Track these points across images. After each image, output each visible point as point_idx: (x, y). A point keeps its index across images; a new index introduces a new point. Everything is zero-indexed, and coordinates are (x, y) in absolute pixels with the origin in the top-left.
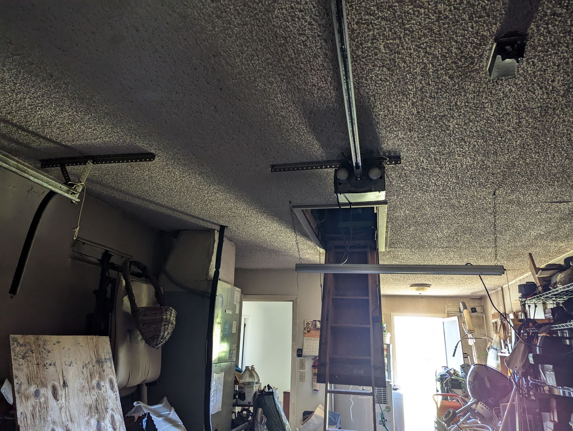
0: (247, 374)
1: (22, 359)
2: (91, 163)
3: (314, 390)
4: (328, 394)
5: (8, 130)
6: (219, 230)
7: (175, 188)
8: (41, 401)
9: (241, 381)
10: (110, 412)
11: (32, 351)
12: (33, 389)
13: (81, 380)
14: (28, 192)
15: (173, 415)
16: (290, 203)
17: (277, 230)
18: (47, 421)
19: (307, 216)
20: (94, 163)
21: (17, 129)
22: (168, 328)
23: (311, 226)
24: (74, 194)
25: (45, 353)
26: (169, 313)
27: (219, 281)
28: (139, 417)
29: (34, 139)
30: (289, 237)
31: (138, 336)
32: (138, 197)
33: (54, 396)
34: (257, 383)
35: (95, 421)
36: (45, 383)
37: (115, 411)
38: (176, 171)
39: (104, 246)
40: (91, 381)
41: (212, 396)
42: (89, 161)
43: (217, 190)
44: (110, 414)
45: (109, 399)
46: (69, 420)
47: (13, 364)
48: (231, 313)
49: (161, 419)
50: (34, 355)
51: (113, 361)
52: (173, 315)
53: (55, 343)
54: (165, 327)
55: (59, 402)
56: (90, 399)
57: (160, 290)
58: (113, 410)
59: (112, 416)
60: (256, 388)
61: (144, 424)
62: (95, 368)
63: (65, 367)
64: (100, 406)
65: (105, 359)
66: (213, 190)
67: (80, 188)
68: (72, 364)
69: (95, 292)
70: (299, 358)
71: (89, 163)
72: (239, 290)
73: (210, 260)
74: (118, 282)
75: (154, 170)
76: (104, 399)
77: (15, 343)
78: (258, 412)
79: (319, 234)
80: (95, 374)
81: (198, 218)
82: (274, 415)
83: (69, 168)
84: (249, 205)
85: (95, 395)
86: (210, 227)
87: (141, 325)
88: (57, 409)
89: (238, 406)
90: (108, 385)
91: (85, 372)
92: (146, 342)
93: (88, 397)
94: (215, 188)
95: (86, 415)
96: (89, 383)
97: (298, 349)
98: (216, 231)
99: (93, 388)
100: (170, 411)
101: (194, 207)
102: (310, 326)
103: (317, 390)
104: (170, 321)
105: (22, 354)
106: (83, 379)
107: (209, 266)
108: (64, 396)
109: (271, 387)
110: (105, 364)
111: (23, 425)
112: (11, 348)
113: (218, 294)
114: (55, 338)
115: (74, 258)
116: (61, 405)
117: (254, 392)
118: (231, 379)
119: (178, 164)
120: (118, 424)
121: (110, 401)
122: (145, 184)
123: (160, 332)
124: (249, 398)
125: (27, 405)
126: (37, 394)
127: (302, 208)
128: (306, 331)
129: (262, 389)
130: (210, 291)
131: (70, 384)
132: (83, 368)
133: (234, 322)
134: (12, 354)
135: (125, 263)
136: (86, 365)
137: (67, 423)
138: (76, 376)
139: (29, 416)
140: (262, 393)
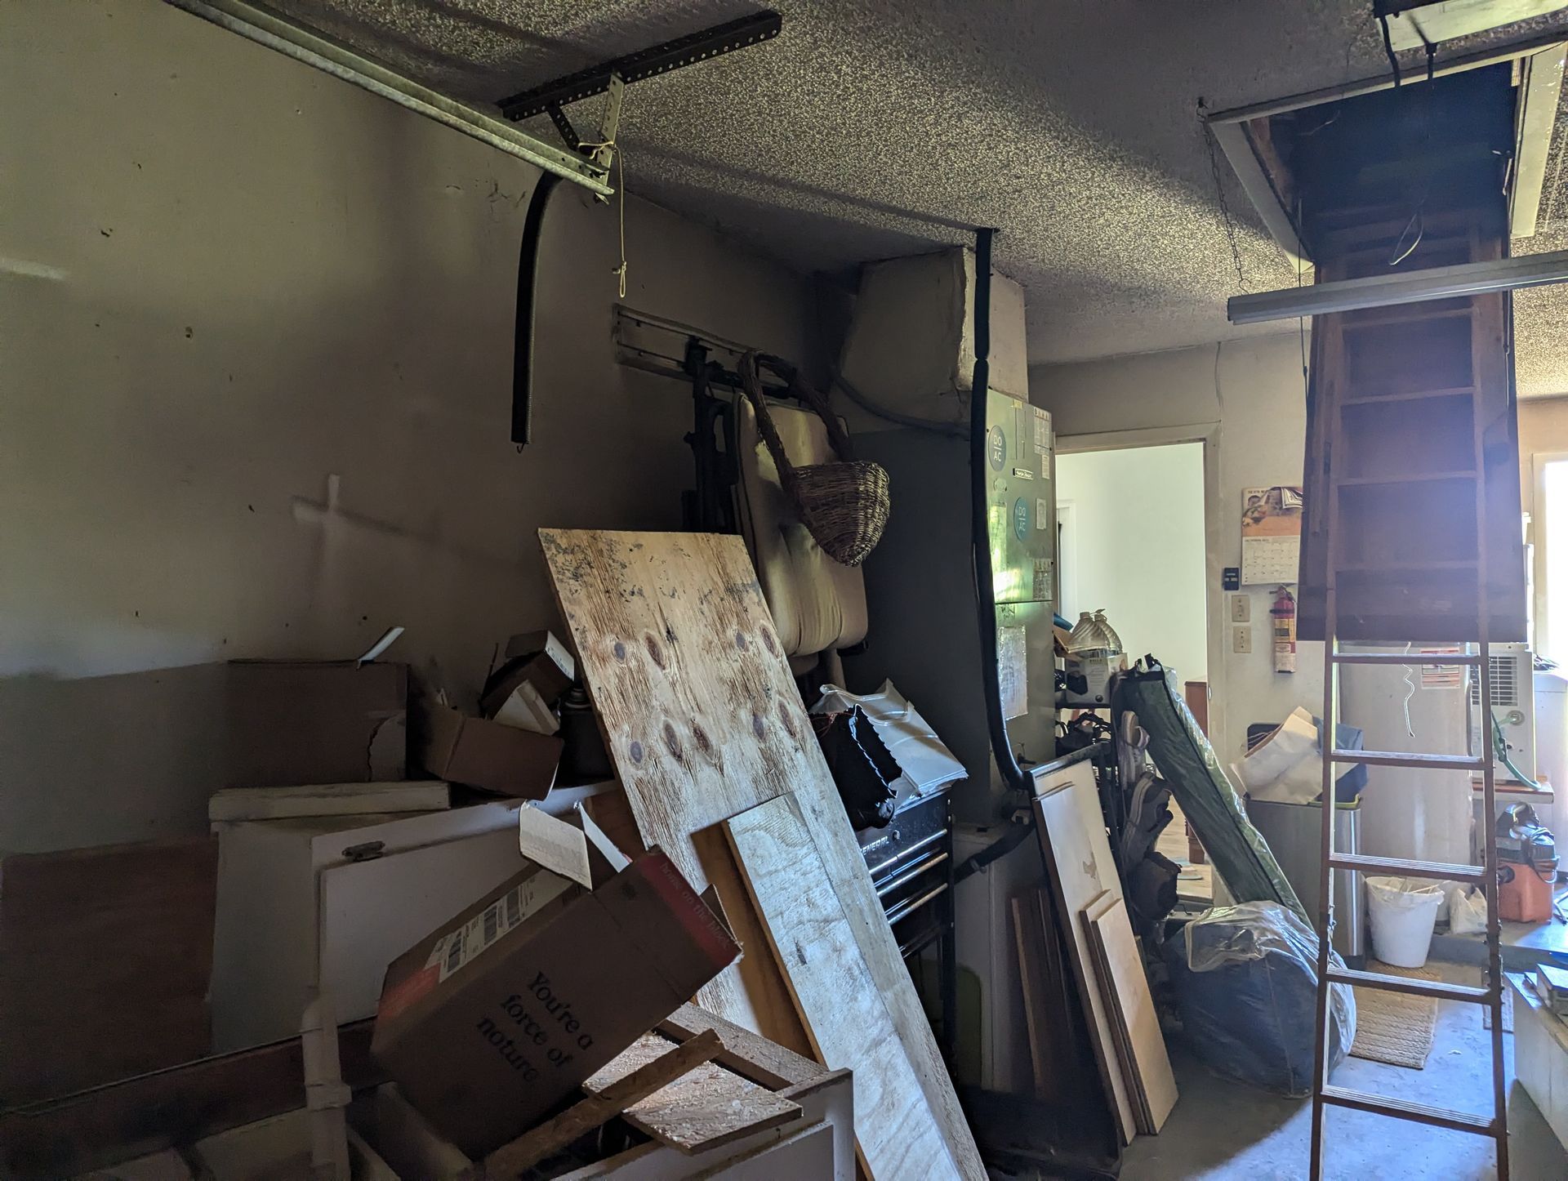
0: (1087, 630)
1: (573, 581)
2: (618, 81)
3: (1279, 672)
4: (1335, 666)
5: (410, 20)
6: (973, 245)
7: (844, 124)
8: (632, 666)
9: (1071, 649)
10: (776, 698)
11: (589, 564)
12: (609, 642)
13: (701, 626)
14: (491, 199)
15: (913, 717)
16: (1201, 104)
17: (1152, 215)
18: (653, 707)
19: (1258, 142)
20: (626, 82)
21: (431, 12)
22: (873, 516)
23: (1270, 181)
24: (598, 175)
25: (617, 569)
26: (872, 479)
27: (989, 390)
28: (839, 716)
29: (473, 34)
30: (1192, 235)
31: (804, 538)
32: (747, 174)
33: (655, 659)
34: (1115, 653)
35: (748, 714)
36: (630, 631)
37: (787, 696)
38: (842, 62)
39: (683, 326)
40: (724, 631)
41: (1003, 680)
42: (613, 78)
43: (965, 103)
44: (777, 702)
45: (768, 672)
46: (695, 708)
47: (558, 589)
48: (1029, 477)
49: (886, 724)
50: (594, 570)
51: (760, 590)
52: (880, 483)
53: (632, 548)
54: (866, 513)
55: (667, 671)
56: (730, 667)
57: (839, 427)
58: (780, 694)
59: (782, 707)
60: (1113, 665)
61: (854, 730)
62: (726, 603)
63: (664, 600)
64: (753, 684)
65: (743, 585)
66: (952, 107)
67: (607, 157)
68: (676, 594)
69: (689, 438)
70: (1230, 593)
71: (614, 83)
72: (1046, 414)
73: (959, 337)
74: (736, 411)
75: (780, 73)
76: (758, 671)
77: (553, 546)
78: (1125, 721)
79: (1295, 209)
80: (730, 616)
81: (912, 215)
82: (1169, 726)
83: (570, 110)
84: (1064, 140)
85: (737, 661)
86: (947, 240)
87: (807, 510)
88: (666, 684)
89: (1068, 707)
90: (760, 641)
91: (707, 613)
92: (827, 552)
93: (724, 665)
94: (958, 98)
95: (727, 701)
96: (721, 636)
97: (1227, 570)
98: (965, 250)
99: (731, 646)
100: (905, 710)
101: (899, 178)
102: (1262, 503)
103: (1289, 672)
104: (876, 497)
105: (572, 569)
106: (706, 626)
107: (958, 353)
108: (674, 660)
109: (1156, 661)
110: (745, 594)
111: (608, 712)
112: (548, 556)
113: (989, 426)
114: (629, 537)
115: (625, 362)
116: (672, 678)
117: (1110, 674)
118: (1044, 643)
119: (847, 33)
120: (797, 723)
121: (770, 674)
122: (762, 125)
123: (857, 525)
124: (1097, 687)
125: (608, 675)
126: (619, 651)
127: (1237, 116)
128: (1247, 520)
129: (1131, 666)
130: (967, 419)
131: (679, 633)
132: (702, 604)
133: (1039, 501)
134: (553, 569)
135: (743, 362)
136: (705, 596)
137: (692, 714)
138: (690, 619)
139: (614, 695)
140: (1132, 677)
